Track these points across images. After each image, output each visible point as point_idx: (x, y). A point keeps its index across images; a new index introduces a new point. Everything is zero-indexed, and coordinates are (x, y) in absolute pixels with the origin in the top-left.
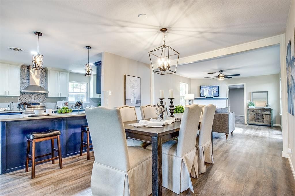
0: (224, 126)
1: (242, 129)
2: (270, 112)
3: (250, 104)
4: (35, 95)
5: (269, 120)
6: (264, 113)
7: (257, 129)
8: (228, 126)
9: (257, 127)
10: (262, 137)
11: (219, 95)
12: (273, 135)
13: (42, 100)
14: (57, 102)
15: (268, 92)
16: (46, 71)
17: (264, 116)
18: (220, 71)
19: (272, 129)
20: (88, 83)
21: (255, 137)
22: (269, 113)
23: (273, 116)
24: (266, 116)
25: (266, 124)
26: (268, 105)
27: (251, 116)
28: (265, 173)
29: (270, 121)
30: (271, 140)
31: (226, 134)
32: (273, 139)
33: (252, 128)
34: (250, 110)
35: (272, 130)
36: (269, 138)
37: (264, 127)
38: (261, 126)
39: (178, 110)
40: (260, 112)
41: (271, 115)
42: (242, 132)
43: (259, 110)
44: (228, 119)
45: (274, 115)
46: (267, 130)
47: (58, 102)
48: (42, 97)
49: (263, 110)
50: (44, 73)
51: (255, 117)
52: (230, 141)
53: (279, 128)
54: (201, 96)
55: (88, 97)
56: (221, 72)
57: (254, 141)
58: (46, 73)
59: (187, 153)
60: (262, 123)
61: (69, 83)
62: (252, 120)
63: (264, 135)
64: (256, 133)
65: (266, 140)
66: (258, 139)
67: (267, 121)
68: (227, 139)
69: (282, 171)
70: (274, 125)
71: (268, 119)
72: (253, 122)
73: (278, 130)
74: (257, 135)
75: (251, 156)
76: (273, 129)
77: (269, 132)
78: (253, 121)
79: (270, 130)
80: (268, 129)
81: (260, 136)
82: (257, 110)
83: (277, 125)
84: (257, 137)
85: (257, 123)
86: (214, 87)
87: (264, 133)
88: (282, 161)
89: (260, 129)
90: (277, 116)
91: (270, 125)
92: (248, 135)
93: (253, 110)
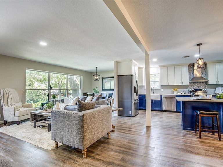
4: (198, 83)
13: (204, 87)
16: (206, 65)
47: (217, 88)
48: (203, 84)
50: (204, 67)
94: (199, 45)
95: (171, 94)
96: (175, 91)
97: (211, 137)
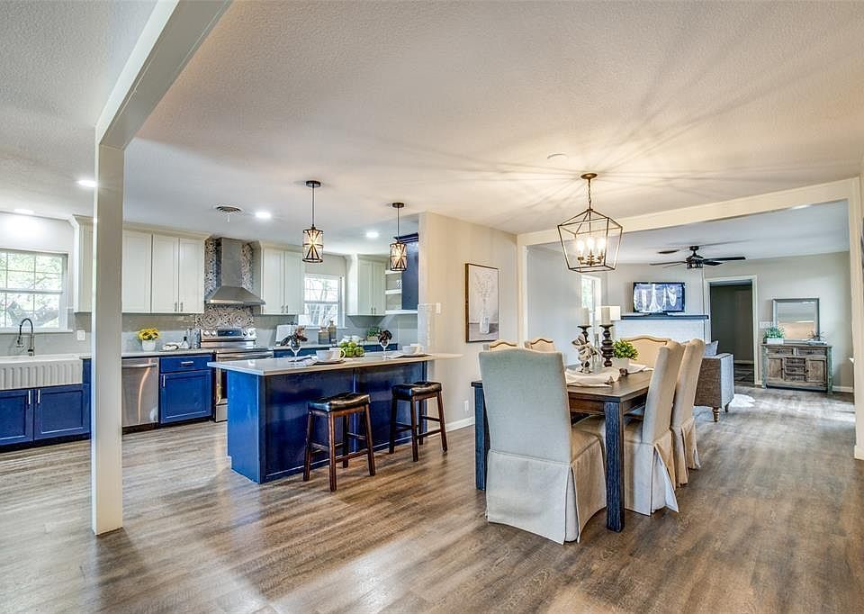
0: (709, 390)
1: (751, 399)
2: (826, 354)
3: (769, 333)
4: (229, 310)
5: (822, 375)
6: (808, 357)
7: (790, 399)
8: (720, 388)
9: (790, 393)
10: (804, 418)
11: (683, 308)
12: (835, 414)
13: (245, 323)
14: (276, 328)
15: (818, 300)
16: (252, 249)
17: (809, 363)
18: (691, 248)
19: (829, 398)
20: (343, 278)
21: (786, 417)
22: (823, 357)
23: (833, 363)
24: (815, 365)
25: (814, 386)
26: (818, 336)
27: (773, 363)
28: (815, 485)
29: (825, 378)
30: (827, 424)
31: (714, 408)
32: (833, 421)
33: (776, 397)
34: (770, 347)
35: (832, 400)
36: (823, 419)
37: (811, 393)
38: (800, 392)
39: (618, 351)
40: (796, 354)
41: (826, 363)
42: (752, 405)
43: (795, 350)
44: (720, 372)
45: (836, 360)
46: (818, 401)
47: (279, 327)
48: (244, 315)
49: (807, 348)
50: (249, 256)
51: (784, 367)
52: (724, 425)
53: (849, 397)
54: (635, 311)
55: (344, 312)
56: (694, 251)
57: (786, 427)
58: (252, 254)
59: (660, 437)
60: (801, 384)
61: (306, 279)
62: (775, 376)
63: (809, 413)
64: (790, 407)
65: (815, 424)
66: (794, 422)
67: (817, 378)
68: (716, 421)
69: (854, 482)
70: (835, 388)
71: (820, 373)
72: (779, 381)
73: (845, 401)
74: (790, 412)
75: (782, 456)
76: (834, 399)
77: (823, 406)
78: (779, 378)
79: (826, 402)
80: (818, 398)
81: (798, 415)
82: (788, 348)
83: (843, 389)
84: (792, 417)
85: (788, 383)
86: (671, 286)
87: (808, 409)
88: (854, 465)
89: (799, 400)
90: (843, 365)
91: (825, 389)
92: (768, 414)
93: (777, 349)
94: (314, 183)
95: (131, 351)
96: (150, 338)
97: (348, 476)
